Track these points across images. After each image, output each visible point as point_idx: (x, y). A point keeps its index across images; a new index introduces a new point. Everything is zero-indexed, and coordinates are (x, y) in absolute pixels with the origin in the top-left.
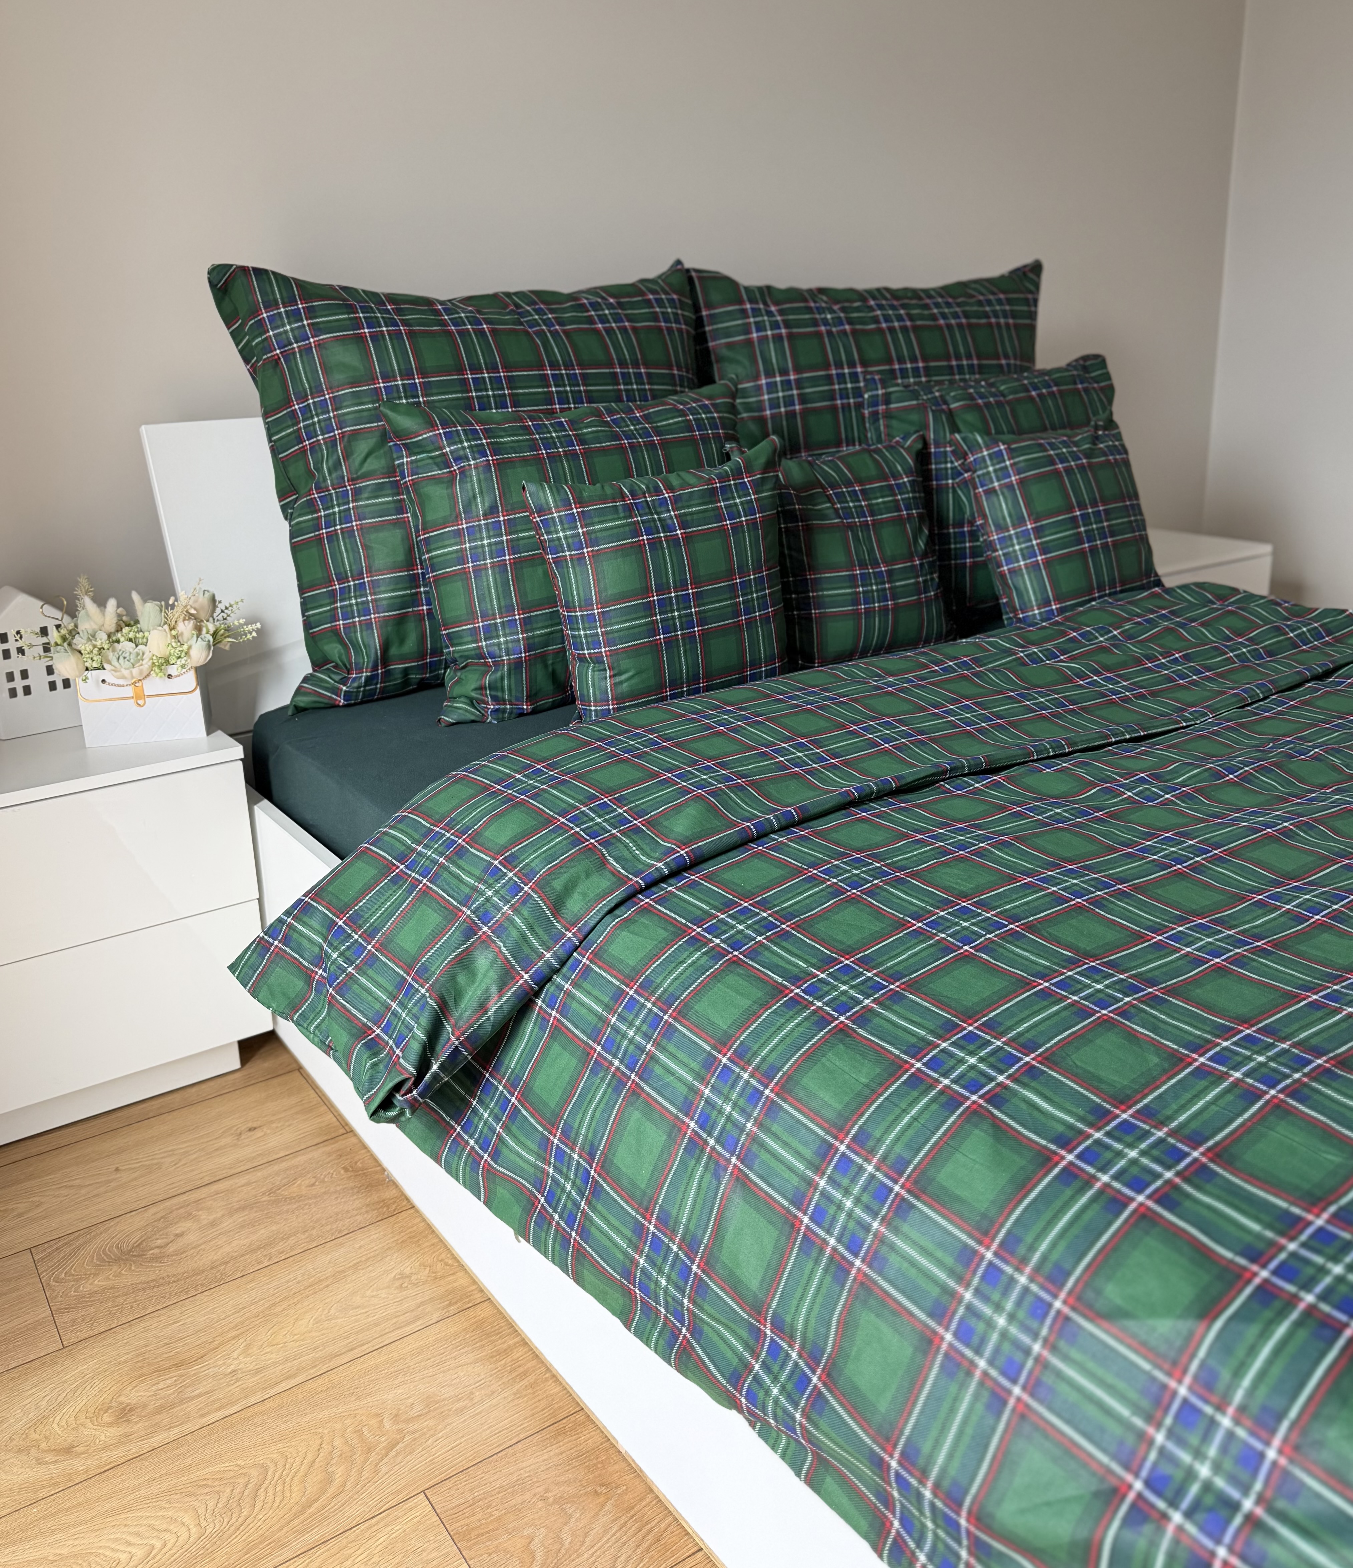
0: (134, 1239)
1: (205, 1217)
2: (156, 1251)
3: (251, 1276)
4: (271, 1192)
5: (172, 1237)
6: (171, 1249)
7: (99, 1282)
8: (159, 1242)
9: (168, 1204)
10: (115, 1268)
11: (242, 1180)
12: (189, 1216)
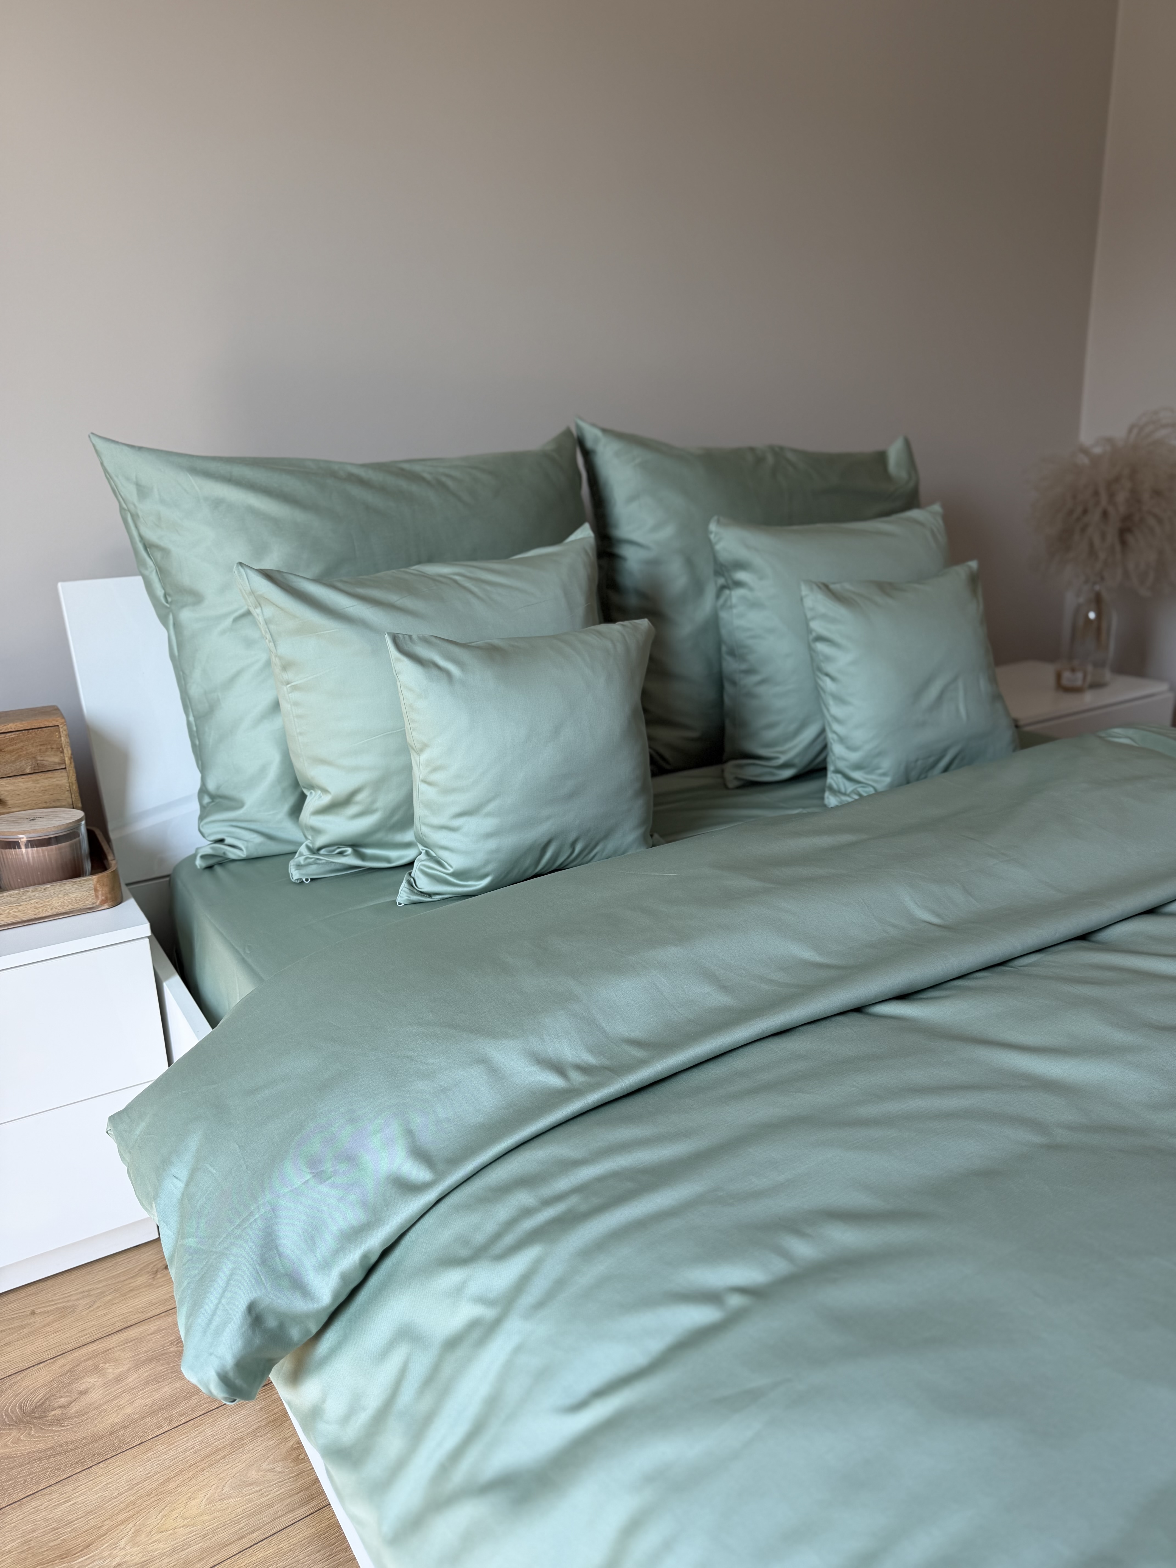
0: (37, 1398)
1: (111, 1371)
2: (58, 1412)
3: (150, 1443)
5: (76, 1395)
6: (74, 1408)
8: (63, 1401)
9: (76, 1354)
10: (14, 1433)
12: (96, 1370)
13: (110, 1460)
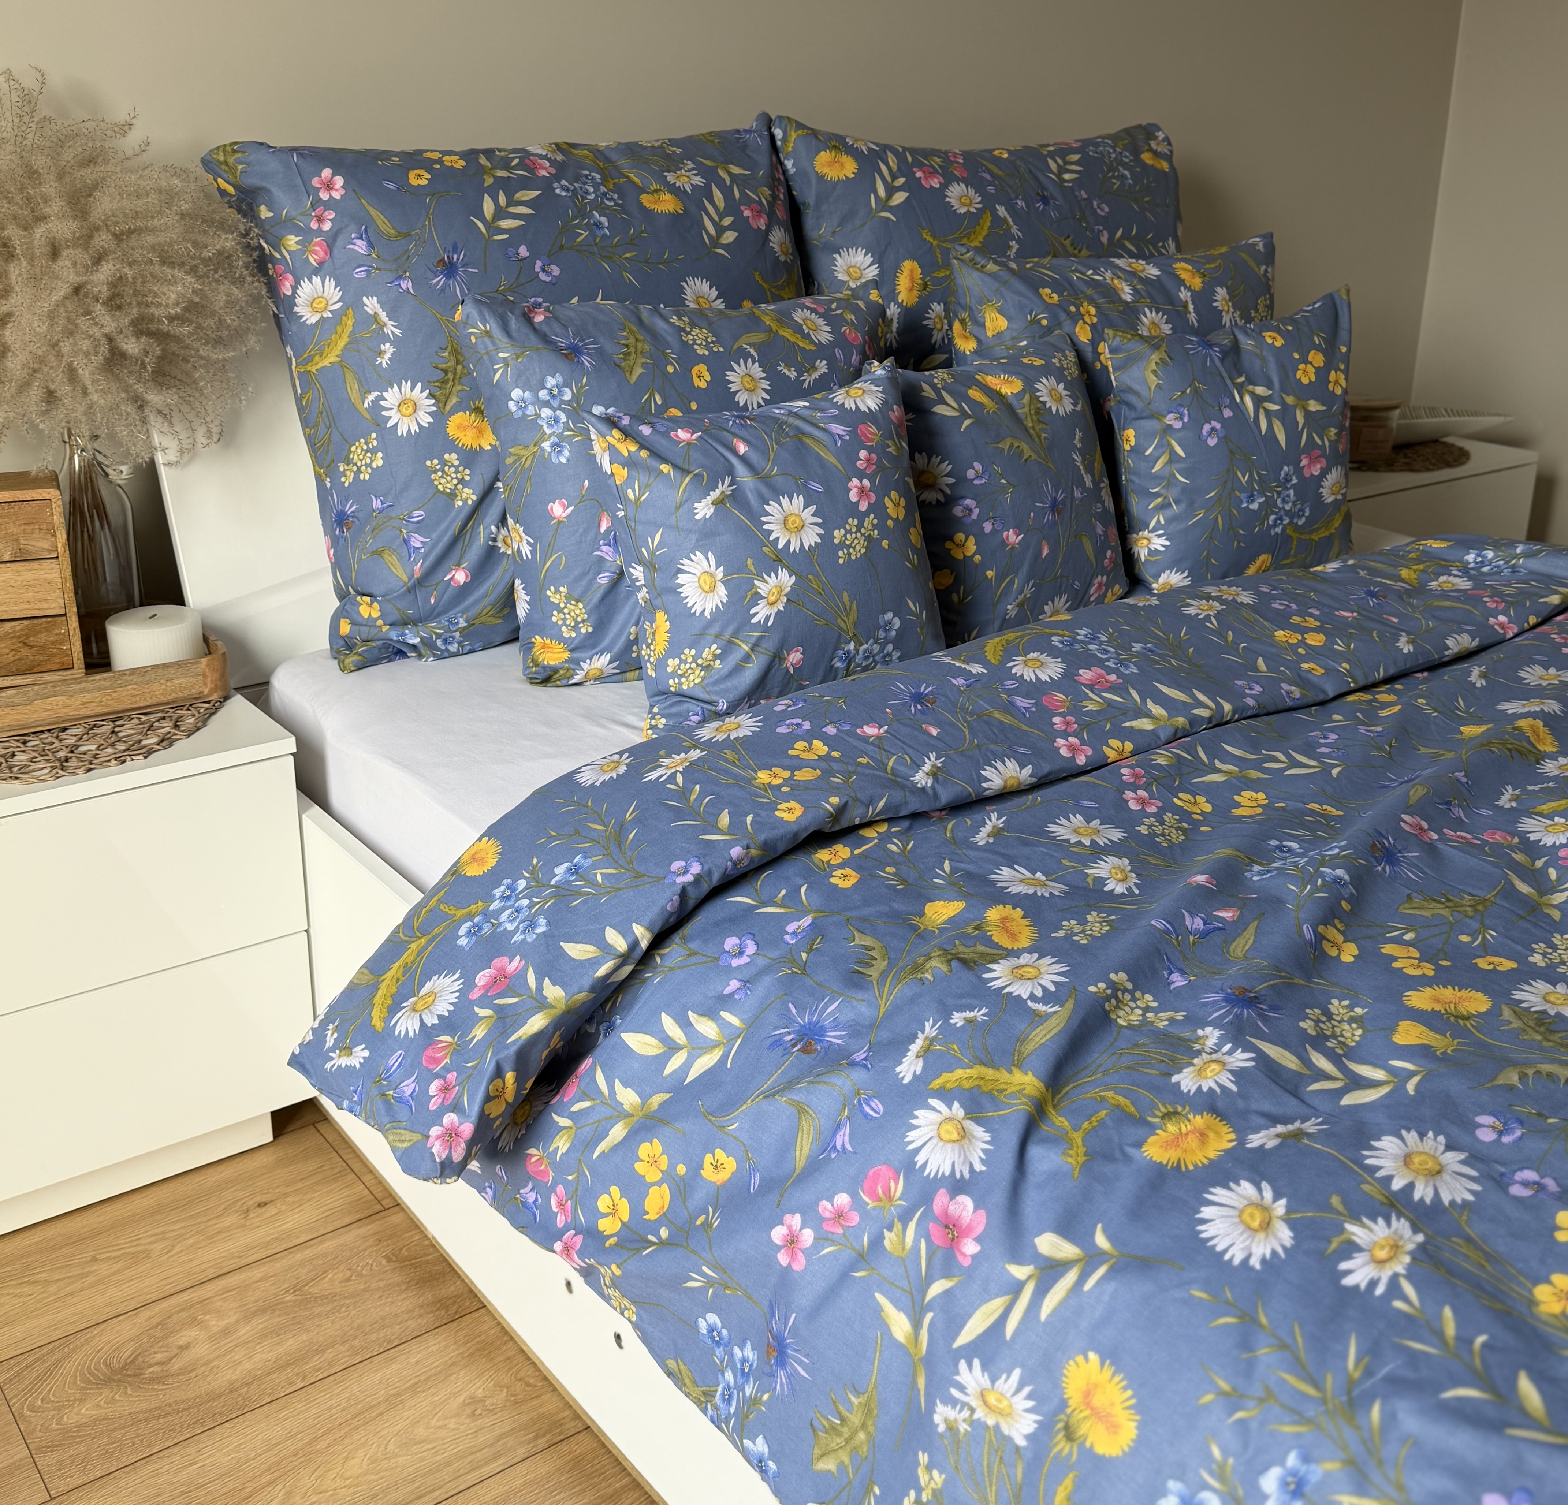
0: (126, 1353)
1: (215, 1324)
2: (156, 1369)
3: (283, 1401)
4: (296, 1289)
5: (176, 1351)
6: (176, 1365)
7: (86, 1411)
8: (159, 1357)
9: (165, 1304)
10: (106, 1392)
11: (257, 1273)
12: (194, 1322)
13: (236, 1420)
